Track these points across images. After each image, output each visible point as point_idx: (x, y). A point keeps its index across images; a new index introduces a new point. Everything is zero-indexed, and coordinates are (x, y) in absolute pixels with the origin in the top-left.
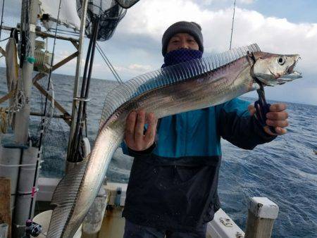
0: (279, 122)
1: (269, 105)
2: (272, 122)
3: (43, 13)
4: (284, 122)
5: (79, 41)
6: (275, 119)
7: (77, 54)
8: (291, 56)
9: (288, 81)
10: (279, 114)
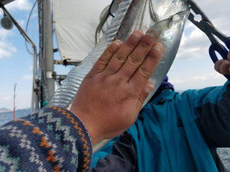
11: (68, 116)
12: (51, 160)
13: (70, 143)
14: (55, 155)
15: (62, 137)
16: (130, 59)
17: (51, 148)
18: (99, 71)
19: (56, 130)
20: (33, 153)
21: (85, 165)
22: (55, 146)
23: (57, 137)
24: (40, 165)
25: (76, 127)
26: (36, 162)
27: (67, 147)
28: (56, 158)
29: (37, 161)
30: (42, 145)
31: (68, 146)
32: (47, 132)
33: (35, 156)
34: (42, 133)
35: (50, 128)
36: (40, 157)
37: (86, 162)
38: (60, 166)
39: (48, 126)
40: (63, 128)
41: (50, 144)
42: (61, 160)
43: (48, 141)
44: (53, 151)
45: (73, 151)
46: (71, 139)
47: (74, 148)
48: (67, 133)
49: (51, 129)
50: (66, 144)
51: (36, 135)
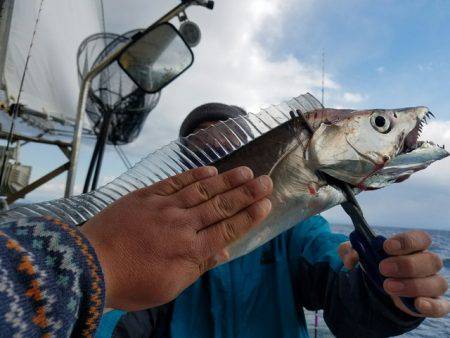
0: (420, 283)
1: (381, 239)
2: (400, 285)
3: (11, 102)
4: (433, 282)
5: (72, 145)
6: (405, 275)
7: (68, 167)
8: (406, 110)
9: (416, 170)
10: (414, 259)
11: (72, 233)
12: (34, 296)
13: (71, 274)
14: (42, 288)
15: (58, 262)
16: (217, 200)
17: (37, 275)
18: (159, 192)
19: (49, 249)
20: (5, 278)
21: (90, 322)
22: (43, 274)
23: (50, 261)
24: (14, 300)
25: (84, 252)
26: (7, 293)
27: (64, 280)
28: (44, 294)
29: (10, 292)
30: (21, 268)
31: (67, 278)
32: (32, 250)
33: (8, 285)
34: (22, 249)
35: (37, 244)
36: (15, 287)
37: (92, 315)
38: (47, 308)
39: (35, 241)
40: (62, 249)
41: (35, 269)
42: (51, 300)
43: (33, 264)
44: (40, 282)
45: (73, 289)
46: (73, 268)
47: (76, 283)
48: (68, 257)
49: (40, 247)
50: (64, 275)
51: (12, 251)
